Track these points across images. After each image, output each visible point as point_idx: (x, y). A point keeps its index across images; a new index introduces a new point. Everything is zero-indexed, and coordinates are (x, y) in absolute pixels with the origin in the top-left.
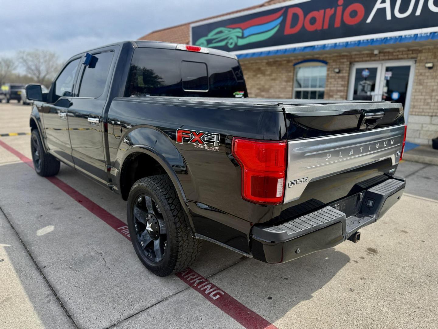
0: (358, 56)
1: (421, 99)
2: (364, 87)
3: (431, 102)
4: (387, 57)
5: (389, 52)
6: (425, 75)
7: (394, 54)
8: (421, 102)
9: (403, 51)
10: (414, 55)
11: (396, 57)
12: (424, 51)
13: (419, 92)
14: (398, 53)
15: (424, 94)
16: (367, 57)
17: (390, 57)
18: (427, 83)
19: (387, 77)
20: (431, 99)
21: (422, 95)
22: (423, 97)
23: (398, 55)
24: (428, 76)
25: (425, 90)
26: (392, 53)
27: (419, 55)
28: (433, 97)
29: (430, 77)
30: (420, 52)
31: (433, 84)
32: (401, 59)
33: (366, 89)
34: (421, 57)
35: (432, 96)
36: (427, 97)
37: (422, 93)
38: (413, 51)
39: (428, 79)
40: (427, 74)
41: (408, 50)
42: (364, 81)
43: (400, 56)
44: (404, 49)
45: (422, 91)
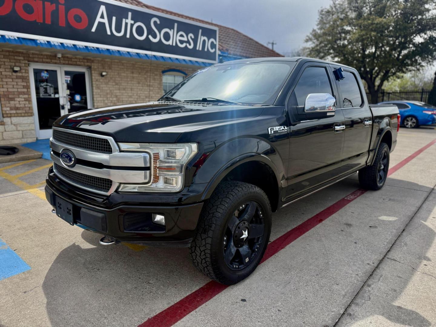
0: (37, 56)
1: (101, 100)
2: (46, 89)
3: (108, 103)
4: (67, 62)
5: (67, 57)
6: (100, 81)
7: (73, 60)
8: (101, 102)
9: (80, 59)
10: (89, 64)
11: (75, 63)
12: (95, 61)
13: (99, 94)
14: (76, 60)
15: (102, 96)
16: (47, 58)
17: (70, 62)
18: (102, 87)
19: (67, 80)
20: (108, 100)
21: (101, 97)
22: (101, 99)
23: (76, 62)
24: (102, 82)
25: (102, 93)
26: (71, 58)
27: (93, 64)
28: (109, 99)
29: (103, 83)
30: (93, 61)
31: (106, 88)
32: (79, 65)
33: (48, 91)
34: (94, 66)
35: (107, 98)
36: (105, 99)
37: (101, 95)
38: (87, 59)
39: (102, 84)
40: (101, 80)
41: (84, 59)
42: (45, 84)
43: (78, 63)
44: (81, 57)
45: (100, 93)
